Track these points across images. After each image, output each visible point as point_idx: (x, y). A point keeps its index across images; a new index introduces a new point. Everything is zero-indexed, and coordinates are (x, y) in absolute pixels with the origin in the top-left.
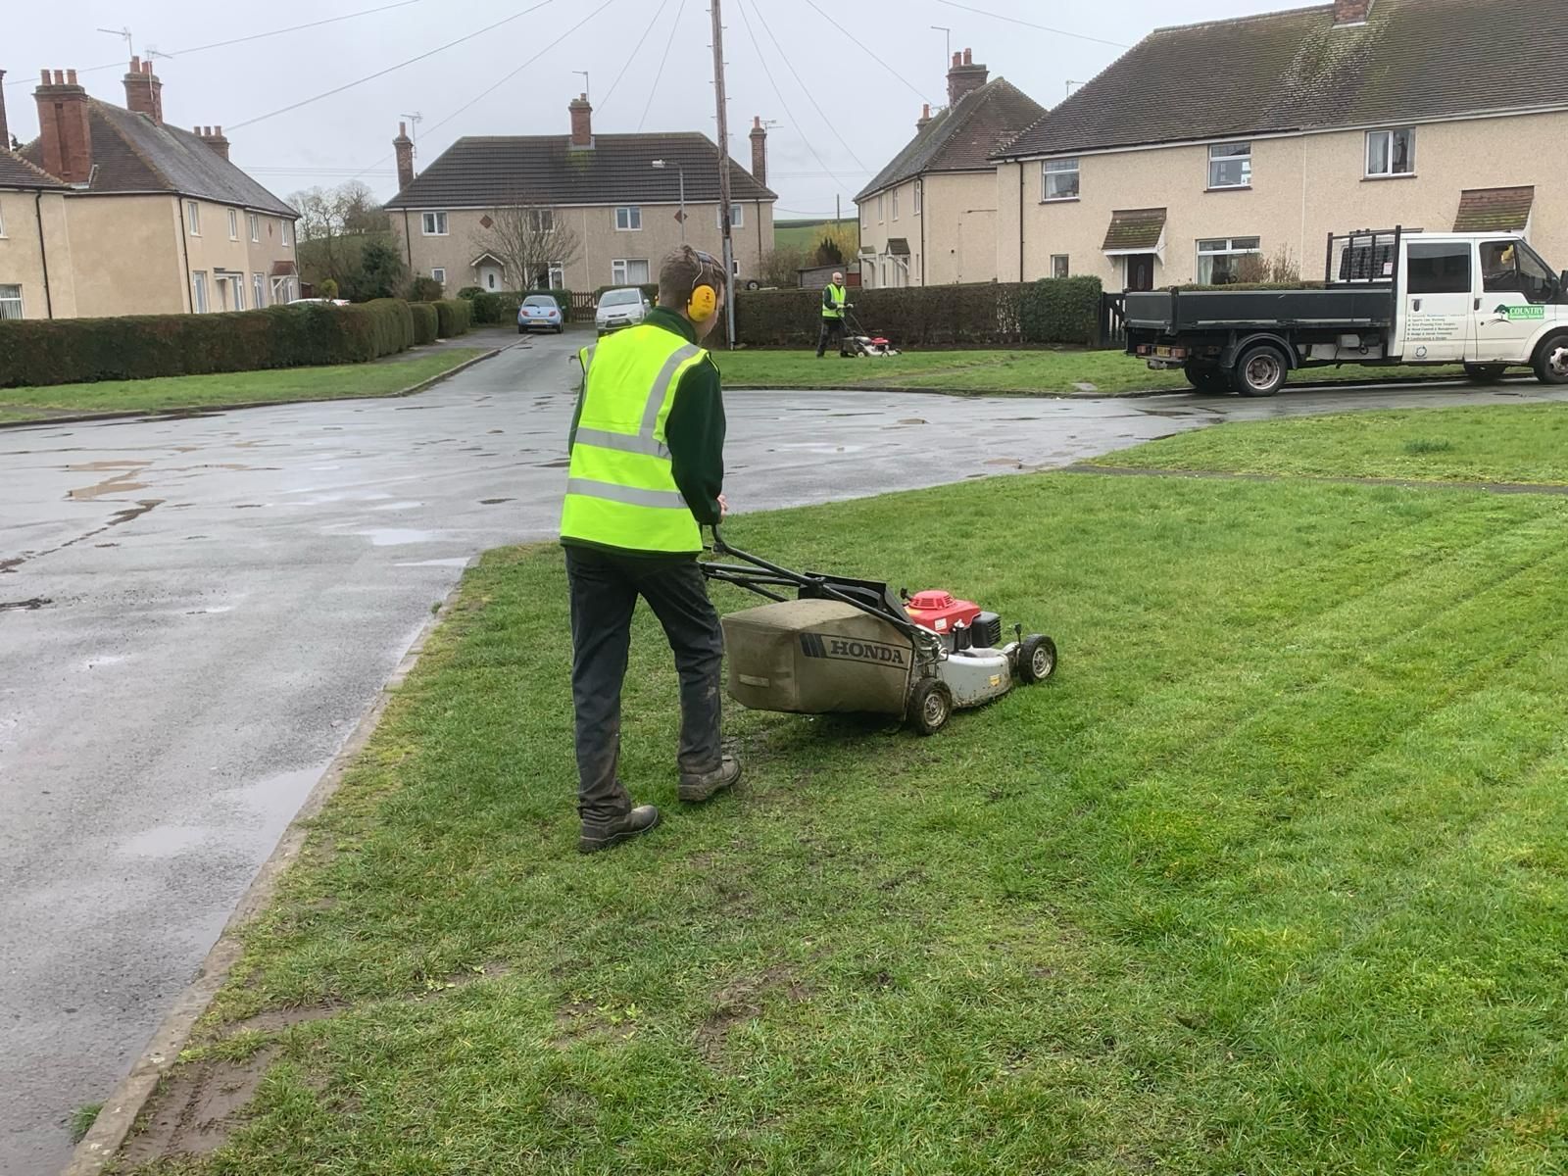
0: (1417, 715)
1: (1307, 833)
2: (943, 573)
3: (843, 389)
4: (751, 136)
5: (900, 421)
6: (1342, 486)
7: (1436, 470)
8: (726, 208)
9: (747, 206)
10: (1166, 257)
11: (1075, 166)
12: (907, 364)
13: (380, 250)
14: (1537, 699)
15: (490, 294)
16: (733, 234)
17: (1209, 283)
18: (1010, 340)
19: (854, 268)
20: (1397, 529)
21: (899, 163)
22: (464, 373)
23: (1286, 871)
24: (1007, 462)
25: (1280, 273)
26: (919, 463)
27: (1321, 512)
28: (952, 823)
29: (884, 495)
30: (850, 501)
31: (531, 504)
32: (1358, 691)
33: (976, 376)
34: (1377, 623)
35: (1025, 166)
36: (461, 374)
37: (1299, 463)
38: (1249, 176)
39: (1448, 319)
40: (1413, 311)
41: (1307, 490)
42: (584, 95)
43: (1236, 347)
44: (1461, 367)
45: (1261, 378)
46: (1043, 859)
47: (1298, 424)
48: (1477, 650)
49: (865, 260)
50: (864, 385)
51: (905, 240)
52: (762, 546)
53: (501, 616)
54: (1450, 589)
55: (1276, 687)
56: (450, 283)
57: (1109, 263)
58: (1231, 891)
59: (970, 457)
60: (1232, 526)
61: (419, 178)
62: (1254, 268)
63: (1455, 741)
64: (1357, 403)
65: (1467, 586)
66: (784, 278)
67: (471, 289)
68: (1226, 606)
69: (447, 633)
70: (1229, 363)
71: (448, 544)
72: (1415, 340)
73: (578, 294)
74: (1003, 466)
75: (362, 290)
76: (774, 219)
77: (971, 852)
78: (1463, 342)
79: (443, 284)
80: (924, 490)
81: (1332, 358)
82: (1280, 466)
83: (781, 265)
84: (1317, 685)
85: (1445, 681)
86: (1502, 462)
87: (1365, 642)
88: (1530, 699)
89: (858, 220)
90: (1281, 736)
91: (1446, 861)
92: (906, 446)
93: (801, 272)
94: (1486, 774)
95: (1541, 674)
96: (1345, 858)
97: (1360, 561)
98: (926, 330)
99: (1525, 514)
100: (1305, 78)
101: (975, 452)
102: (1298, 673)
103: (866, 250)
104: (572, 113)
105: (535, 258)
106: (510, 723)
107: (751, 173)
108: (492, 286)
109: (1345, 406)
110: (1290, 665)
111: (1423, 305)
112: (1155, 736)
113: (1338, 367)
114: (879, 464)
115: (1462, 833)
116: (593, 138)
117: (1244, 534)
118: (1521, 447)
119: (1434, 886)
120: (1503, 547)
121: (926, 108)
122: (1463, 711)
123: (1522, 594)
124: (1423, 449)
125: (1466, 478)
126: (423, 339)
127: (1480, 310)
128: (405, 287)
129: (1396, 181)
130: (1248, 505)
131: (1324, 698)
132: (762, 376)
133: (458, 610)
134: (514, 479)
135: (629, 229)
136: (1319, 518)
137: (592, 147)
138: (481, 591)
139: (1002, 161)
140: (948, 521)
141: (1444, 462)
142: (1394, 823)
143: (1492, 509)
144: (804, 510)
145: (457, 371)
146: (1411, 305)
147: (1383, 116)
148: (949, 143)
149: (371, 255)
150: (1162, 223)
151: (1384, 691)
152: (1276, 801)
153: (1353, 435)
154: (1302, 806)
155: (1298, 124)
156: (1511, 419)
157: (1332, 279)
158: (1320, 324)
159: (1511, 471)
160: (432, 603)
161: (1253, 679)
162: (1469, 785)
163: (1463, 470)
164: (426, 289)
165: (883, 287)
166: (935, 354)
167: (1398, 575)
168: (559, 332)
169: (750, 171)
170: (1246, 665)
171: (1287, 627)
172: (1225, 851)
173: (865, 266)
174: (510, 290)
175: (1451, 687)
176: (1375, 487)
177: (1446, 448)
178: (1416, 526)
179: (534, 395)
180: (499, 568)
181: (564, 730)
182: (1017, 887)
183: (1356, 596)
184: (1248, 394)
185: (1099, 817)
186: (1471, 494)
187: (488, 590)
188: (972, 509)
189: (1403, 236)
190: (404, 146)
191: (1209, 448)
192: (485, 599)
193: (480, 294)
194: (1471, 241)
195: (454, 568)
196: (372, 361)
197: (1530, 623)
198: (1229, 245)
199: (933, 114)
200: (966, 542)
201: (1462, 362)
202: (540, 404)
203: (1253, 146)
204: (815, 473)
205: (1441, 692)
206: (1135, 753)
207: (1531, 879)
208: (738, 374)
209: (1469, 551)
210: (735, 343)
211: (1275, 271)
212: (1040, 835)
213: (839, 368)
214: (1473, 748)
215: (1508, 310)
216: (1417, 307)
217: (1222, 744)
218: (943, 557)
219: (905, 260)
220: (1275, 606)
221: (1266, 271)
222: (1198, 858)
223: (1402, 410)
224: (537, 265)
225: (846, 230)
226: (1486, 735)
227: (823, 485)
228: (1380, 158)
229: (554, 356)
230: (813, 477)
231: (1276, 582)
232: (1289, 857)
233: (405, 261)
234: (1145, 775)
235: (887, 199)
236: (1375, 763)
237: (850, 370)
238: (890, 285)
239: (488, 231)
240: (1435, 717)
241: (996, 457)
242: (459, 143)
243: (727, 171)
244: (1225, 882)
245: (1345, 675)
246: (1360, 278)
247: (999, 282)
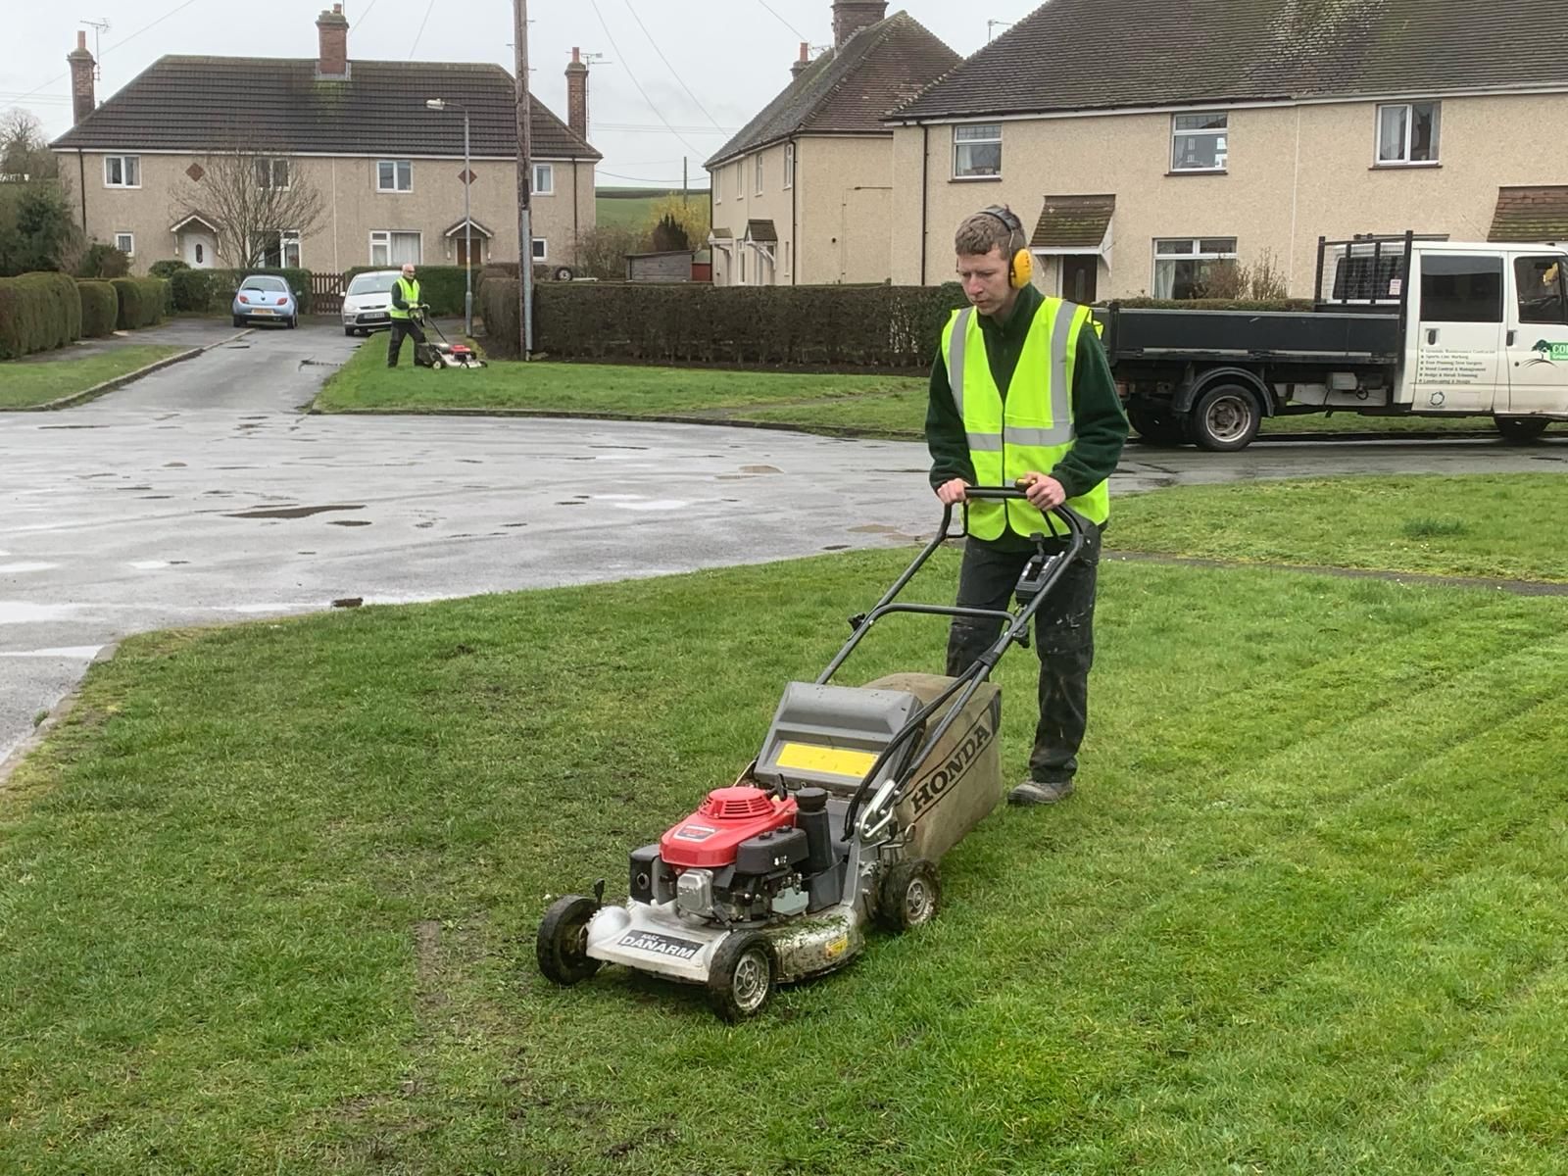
0: (1378, 906)
1: (1209, 1077)
2: (765, 686)
3: (673, 420)
4: (567, 73)
5: (745, 469)
6: (1315, 578)
7: (1445, 560)
8: (524, 169)
9: (561, 166)
10: (1113, 259)
11: (994, 134)
12: (763, 389)
13: (41, 205)
14: (1538, 886)
15: (197, 272)
16: (532, 203)
17: (1169, 297)
18: (904, 362)
19: (703, 256)
20: (1380, 641)
21: (767, 119)
22: (147, 379)
23: (1173, 1133)
24: (881, 529)
25: (1261, 288)
26: (760, 527)
27: (1282, 615)
28: (724, 1057)
29: (704, 572)
30: (657, 578)
31: (207, 570)
32: (1301, 869)
33: (851, 410)
34: (1338, 772)
35: (930, 131)
36: (142, 381)
37: (1263, 544)
38: (1225, 156)
39: (1473, 357)
40: (1427, 345)
41: (1266, 584)
42: (338, 7)
43: (1194, 385)
44: (1491, 421)
45: (1226, 426)
46: (843, 1110)
47: (1269, 491)
48: (1468, 816)
49: (718, 246)
50: (701, 415)
51: (771, 223)
52: (519, 640)
53: (129, 734)
54: (1440, 727)
55: (1191, 861)
56: (139, 254)
57: (1039, 266)
58: (1096, 1161)
59: (830, 521)
60: (1161, 631)
61: (105, 107)
62: (1228, 278)
63: (1424, 945)
64: (1352, 465)
65: (1464, 724)
66: (608, 265)
67: (169, 264)
68: (1138, 743)
69: (45, 758)
70: (1183, 406)
71: (77, 625)
72: (1429, 382)
73: (321, 276)
74: (874, 535)
75: (14, 259)
76: (596, 185)
77: (743, 1099)
78: (1492, 388)
79: (131, 254)
80: (759, 566)
81: (1321, 403)
82: (1237, 548)
83: (603, 248)
84: (1247, 861)
85: (1420, 858)
86: (1528, 553)
87: (1319, 799)
88: (1529, 887)
89: (711, 192)
90: (1190, 934)
91: (1394, 1121)
92: (745, 503)
93: (631, 258)
94: (1461, 995)
95: (1549, 851)
96: (1257, 1114)
97: (1325, 685)
98: (792, 343)
99: (1551, 625)
100: (1300, 31)
101: (838, 515)
102: (1224, 843)
103: (719, 234)
104: (321, 30)
105: (261, 225)
106: (110, 895)
107: (567, 123)
108: (199, 259)
109: (1337, 467)
110: (1214, 829)
111: (1440, 336)
112: (1019, 930)
113: (1328, 416)
114: (706, 528)
115: (1418, 1080)
116: (348, 66)
117: (1175, 642)
118: (1555, 533)
119: (1372, 1158)
120: (1516, 669)
121: (804, 48)
122: (1438, 903)
123: (1535, 736)
124: (1426, 531)
125: (1481, 572)
126: (95, 328)
127: (1514, 346)
128: (73, 258)
129: (1415, 172)
130: (1185, 601)
131: (1255, 878)
132: (562, 399)
133: (70, 723)
134: (187, 533)
135: (396, 189)
136: (1278, 622)
137: (347, 76)
138: (109, 696)
139: (901, 124)
140: (784, 611)
141: (1453, 549)
142: (1328, 1064)
143: (1509, 617)
144: (588, 589)
145: (137, 377)
146: (1424, 336)
147: (1399, 86)
148: (833, 95)
149: (29, 211)
150: (1110, 214)
151: (1337, 870)
152: (1171, 1028)
153: (1336, 509)
154: (1205, 1036)
155: (1288, 90)
156: (1548, 492)
157: (1323, 297)
158: (1305, 357)
159: (1539, 563)
160: (37, 712)
161: (1161, 847)
162: (1436, 1010)
163: (1477, 561)
164: (107, 261)
165: (741, 284)
166: (801, 377)
167: (1373, 707)
168: (291, 327)
169: (565, 119)
170: (1154, 829)
171: (1217, 775)
172: (1094, 1102)
173: (718, 255)
174: (225, 266)
175: (1427, 867)
176: (1357, 581)
177: (1457, 530)
178: (1406, 637)
179: (237, 414)
180: (141, 663)
181: (188, 908)
182: (800, 1154)
183: (1314, 735)
184: (1207, 447)
185: (928, 1047)
186: (1484, 593)
187: (118, 695)
188: (818, 596)
189: (1415, 244)
190: (82, 64)
191: (1146, 521)
192: (112, 708)
193: (183, 270)
194: (1503, 255)
195: (79, 660)
196: (18, 358)
197: (1543, 778)
198: (1196, 247)
199: (813, 56)
200: (802, 642)
201: (1491, 413)
202: (248, 426)
203: (1231, 118)
204: (617, 538)
205: (1412, 874)
206: (989, 954)
207: (1505, 1150)
208: (532, 394)
209: (1470, 674)
210: (532, 352)
211: (1255, 284)
212: (843, 1074)
213: (670, 391)
214: (1446, 957)
215: (1549, 347)
216: (1432, 337)
217: (1107, 943)
218: (769, 664)
219: (771, 249)
220: (1205, 745)
221: (1244, 284)
222: (1056, 1113)
223: (1407, 476)
224: (264, 234)
225: (695, 206)
226: (1466, 938)
227: (625, 555)
228: (1396, 141)
229: (276, 361)
230: (610, 542)
231: (1210, 712)
232: (1180, 1112)
233: (78, 221)
234: (999, 986)
235: (750, 166)
236: (1312, 975)
237: (683, 395)
238: (751, 281)
239: (197, 185)
240: (1400, 910)
241: (866, 523)
242: (160, 63)
243: (527, 119)
244: (1088, 1148)
245: (1285, 846)
246: (1360, 298)
247: (894, 283)
